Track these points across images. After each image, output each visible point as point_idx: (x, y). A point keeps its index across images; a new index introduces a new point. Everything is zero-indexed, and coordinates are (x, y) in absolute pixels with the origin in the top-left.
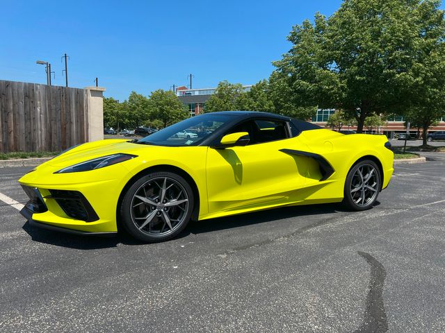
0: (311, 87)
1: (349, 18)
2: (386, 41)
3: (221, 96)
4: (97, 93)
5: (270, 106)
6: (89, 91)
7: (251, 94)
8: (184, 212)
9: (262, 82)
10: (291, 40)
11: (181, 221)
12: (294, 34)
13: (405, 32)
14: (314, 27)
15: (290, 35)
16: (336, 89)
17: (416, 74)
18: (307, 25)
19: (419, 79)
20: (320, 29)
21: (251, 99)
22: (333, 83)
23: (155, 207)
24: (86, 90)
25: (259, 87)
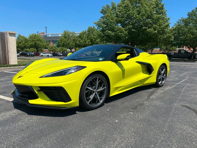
0: (113, 34)
1: (128, 4)
2: (143, 15)
3: (65, 37)
4: (12, 35)
5: (89, 42)
6: (8, 34)
7: (80, 37)
8: (104, 93)
9: (84, 31)
10: (102, 12)
11: (104, 98)
12: (103, 10)
13: (151, 12)
14: (111, 7)
15: (101, 10)
16: (123, 35)
17: (155, 30)
18: (108, 6)
19: (156, 31)
20: (114, 8)
21: (80, 39)
22: (122, 32)
23: (94, 92)
24: (7, 33)
25: (83, 33)
